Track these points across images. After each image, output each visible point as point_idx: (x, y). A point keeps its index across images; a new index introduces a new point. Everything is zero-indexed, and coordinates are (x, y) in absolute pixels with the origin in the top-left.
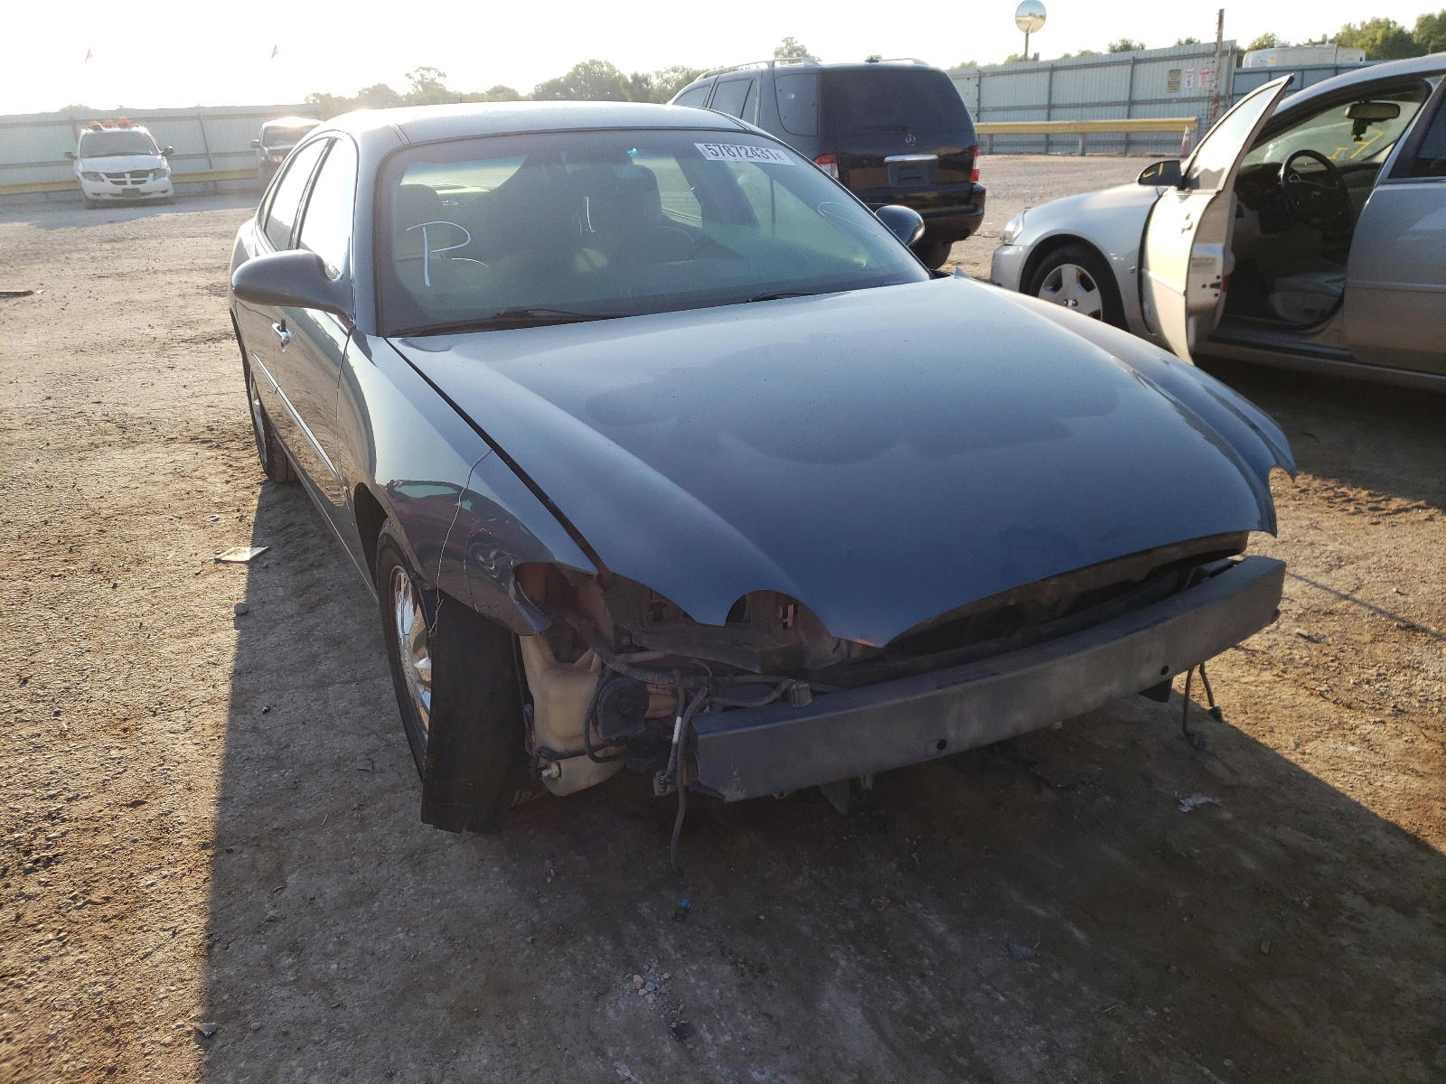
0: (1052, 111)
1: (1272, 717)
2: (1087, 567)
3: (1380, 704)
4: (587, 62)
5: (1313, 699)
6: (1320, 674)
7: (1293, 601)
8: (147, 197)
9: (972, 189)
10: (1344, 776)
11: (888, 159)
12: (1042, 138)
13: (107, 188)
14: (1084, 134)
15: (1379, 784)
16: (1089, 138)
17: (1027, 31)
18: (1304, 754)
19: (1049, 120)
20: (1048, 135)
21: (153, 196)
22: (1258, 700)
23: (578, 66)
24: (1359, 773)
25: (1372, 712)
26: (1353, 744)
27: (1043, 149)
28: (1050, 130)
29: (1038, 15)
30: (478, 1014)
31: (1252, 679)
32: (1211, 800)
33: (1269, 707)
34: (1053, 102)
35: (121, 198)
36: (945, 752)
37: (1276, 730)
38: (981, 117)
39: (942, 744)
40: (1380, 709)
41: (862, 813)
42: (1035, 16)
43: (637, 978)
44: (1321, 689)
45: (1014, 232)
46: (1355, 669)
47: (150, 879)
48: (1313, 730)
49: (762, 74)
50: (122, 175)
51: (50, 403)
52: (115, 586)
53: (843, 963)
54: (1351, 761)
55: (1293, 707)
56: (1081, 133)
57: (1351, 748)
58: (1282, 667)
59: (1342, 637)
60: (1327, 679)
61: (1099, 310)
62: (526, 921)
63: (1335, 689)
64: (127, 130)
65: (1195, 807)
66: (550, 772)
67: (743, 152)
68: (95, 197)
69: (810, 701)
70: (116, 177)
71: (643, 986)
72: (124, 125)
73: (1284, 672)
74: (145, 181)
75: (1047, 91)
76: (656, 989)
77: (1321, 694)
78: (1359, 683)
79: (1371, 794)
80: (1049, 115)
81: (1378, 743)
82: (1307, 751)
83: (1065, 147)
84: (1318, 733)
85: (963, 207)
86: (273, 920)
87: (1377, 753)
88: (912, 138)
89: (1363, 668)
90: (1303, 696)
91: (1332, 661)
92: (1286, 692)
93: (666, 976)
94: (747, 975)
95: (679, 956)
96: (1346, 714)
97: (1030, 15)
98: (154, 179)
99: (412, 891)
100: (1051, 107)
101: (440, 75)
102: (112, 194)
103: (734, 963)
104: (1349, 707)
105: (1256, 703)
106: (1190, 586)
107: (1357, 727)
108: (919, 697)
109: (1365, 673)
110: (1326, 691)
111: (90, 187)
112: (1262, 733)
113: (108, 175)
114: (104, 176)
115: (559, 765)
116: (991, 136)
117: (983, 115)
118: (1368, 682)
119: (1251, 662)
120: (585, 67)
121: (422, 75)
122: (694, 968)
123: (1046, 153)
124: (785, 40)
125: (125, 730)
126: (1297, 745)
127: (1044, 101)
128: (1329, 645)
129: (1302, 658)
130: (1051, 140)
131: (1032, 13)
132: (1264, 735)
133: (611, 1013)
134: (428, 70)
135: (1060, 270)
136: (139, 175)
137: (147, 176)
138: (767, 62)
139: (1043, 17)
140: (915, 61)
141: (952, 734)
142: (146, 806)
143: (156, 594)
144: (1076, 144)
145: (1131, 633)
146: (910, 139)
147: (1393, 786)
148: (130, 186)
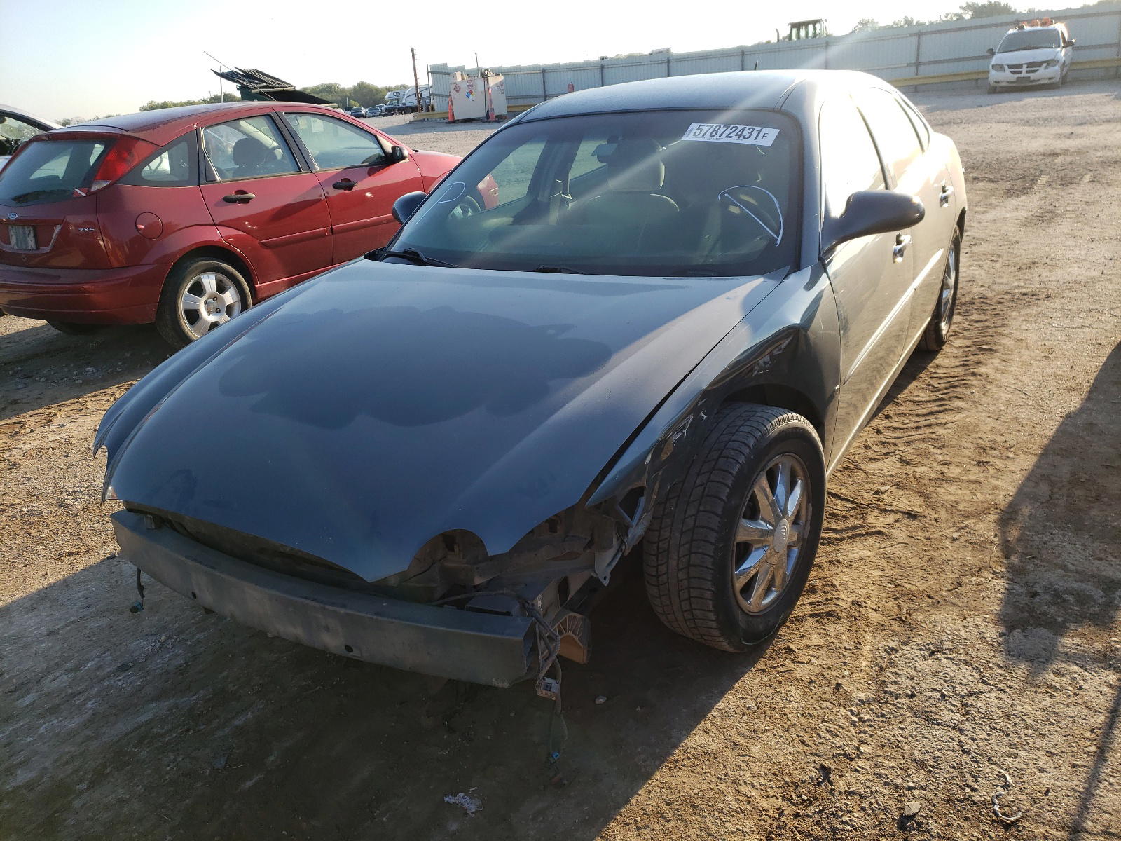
8: (1037, 83)
13: (1007, 76)
21: (1041, 82)
35: (1014, 85)
50: (1020, 66)
64: (1045, 28)
68: (996, 84)
70: (1015, 68)
72: (1044, 24)
74: (1036, 71)
98: (1046, 68)
102: (1008, 82)
111: (994, 76)
113: (1010, 67)
114: (1006, 68)
136: (1034, 65)
137: (1040, 66)
148: (1024, 75)
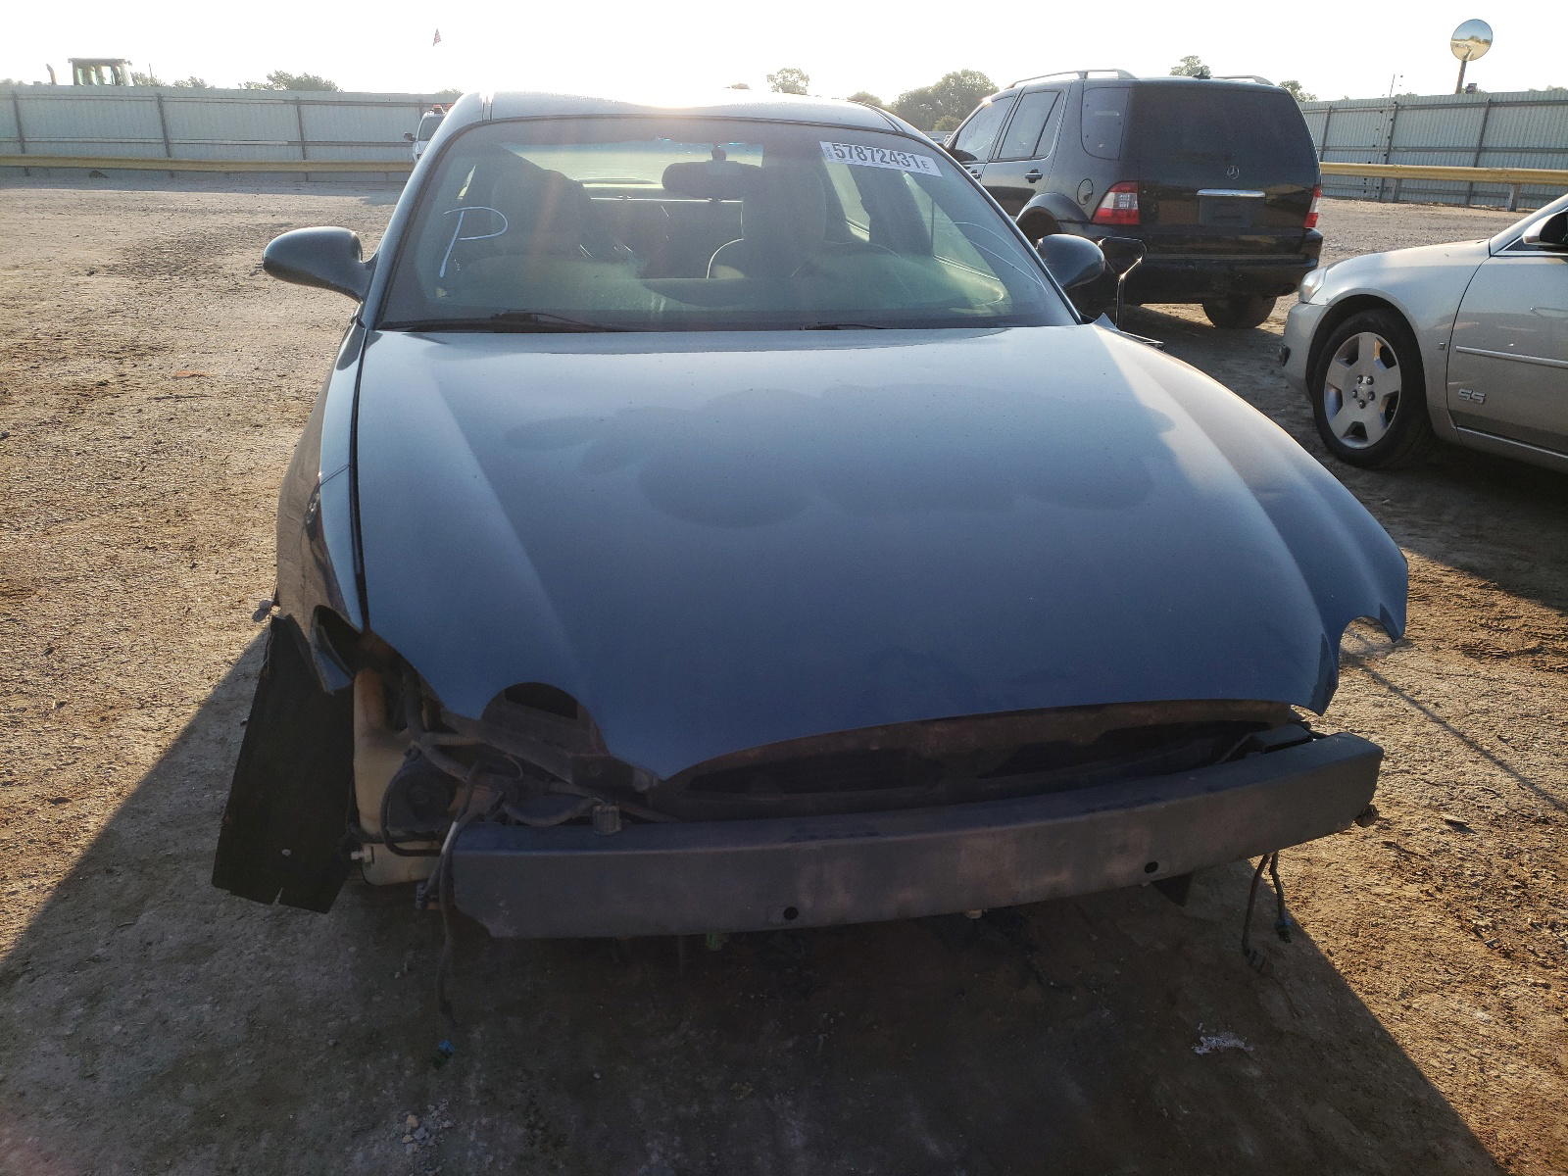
0: (1482, 155)
1: (1390, 948)
2: (996, 715)
3: (1555, 960)
4: (960, 73)
5: (1460, 936)
6: (1488, 902)
7: (1498, 795)
9: (1305, 236)
10: (1449, 1052)
11: (1201, 192)
12: (1466, 188)
14: (1517, 185)
15: (1494, 1073)
16: (1525, 190)
17: (1466, 57)
18: (1408, 1008)
19: (1475, 166)
20: (1472, 184)
22: (1380, 921)
23: (949, 77)
24: (1474, 1052)
25: (1539, 969)
26: (1485, 1008)
27: (1463, 199)
28: (1475, 178)
29: (1482, 39)
30: (220, 1123)
31: (1389, 890)
32: (1242, 1045)
33: (1392, 934)
34: (1484, 145)
36: (795, 923)
37: (1386, 967)
38: (1391, 158)
39: (791, 913)
40: (1553, 967)
41: (789, 970)
42: (1479, 41)
43: (412, 1120)
44: (1480, 923)
45: (1313, 287)
46: (1544, 904)
47: (18, 885)
48: (1438, 977)
49: (1071, 86)
51: (257, 374)
52: (194, 566)
53: (655, 1158)
54: (1470, 1032)
55: (1426, 939)
56: (1513, 184)
57: (1479, 1014)
58: (1440, 881)
59: (1544, 857)
60: (1497, 910)
61: (1397, 393)
62: (343, 1019)
63: (1500, 927)
65: (1216, 1050)
66: (361, 854)
67: (878, 157)
69: (618, 828)
71: (413, 1131)
73: (1439, 890)
75: (1479, 130)
76: (424, 1139)
77: (1476, 930)
78: (1540, 925)
79: (1475, 1085)
80: (1477, 159)
81: (1523, 1014)
82: (1415, 1006)
83: (1492, 199)
84: (1444, 982)
85: (1291, 257)
86: (96, 960)
87: (1516, 1028)
88: (1236, 170)
89: (1555, 906)
90: (1448, 929)
91: (1516, 887)
92: (1427, 917)
93: (447, 1124)
94: (536, 1147)
95: (478, 1102)
96: (1499, 964)
97: (1472, 38)
99: (252, 957)
100: (1481, 150)
101: (802, 78)
103: (531, 1127)
104: (1507, 955)
105: (1377, 925)
106: (1227, 761)
107: (1505, 985)
108: (759, 847)
109: (1554, 912)
110: (1486, 927)
112: (1362, 967)
115: (372, 848)
116: (1399, 180)
117: (1393, 156)
118: (1553, 926)
119: (1399, 867)
120: (956, 77)
121: (784, 78)
122: (484, 1121)
123: (1467, 205)
124: (1187, 59)
125: (103, 719)
126: (1404, 994)
127: (1475, 143)
128: (1521, 865)
129: (1473, 876)
130: (1474, 189)
131: (1474, 37)
132: (1364, 971)
133: (359, 1156)
134: (791, 72)
135: (1357, 338)
138: (1079, 72)
139: (1488, 42)
140: (1258, 79)
141: (806, 902)
142: (68, 805)
143: (225, 580)
144: (1506, 197)
145: (1093, 811)
146: (1233, 172)
147: (1513, 1080)
